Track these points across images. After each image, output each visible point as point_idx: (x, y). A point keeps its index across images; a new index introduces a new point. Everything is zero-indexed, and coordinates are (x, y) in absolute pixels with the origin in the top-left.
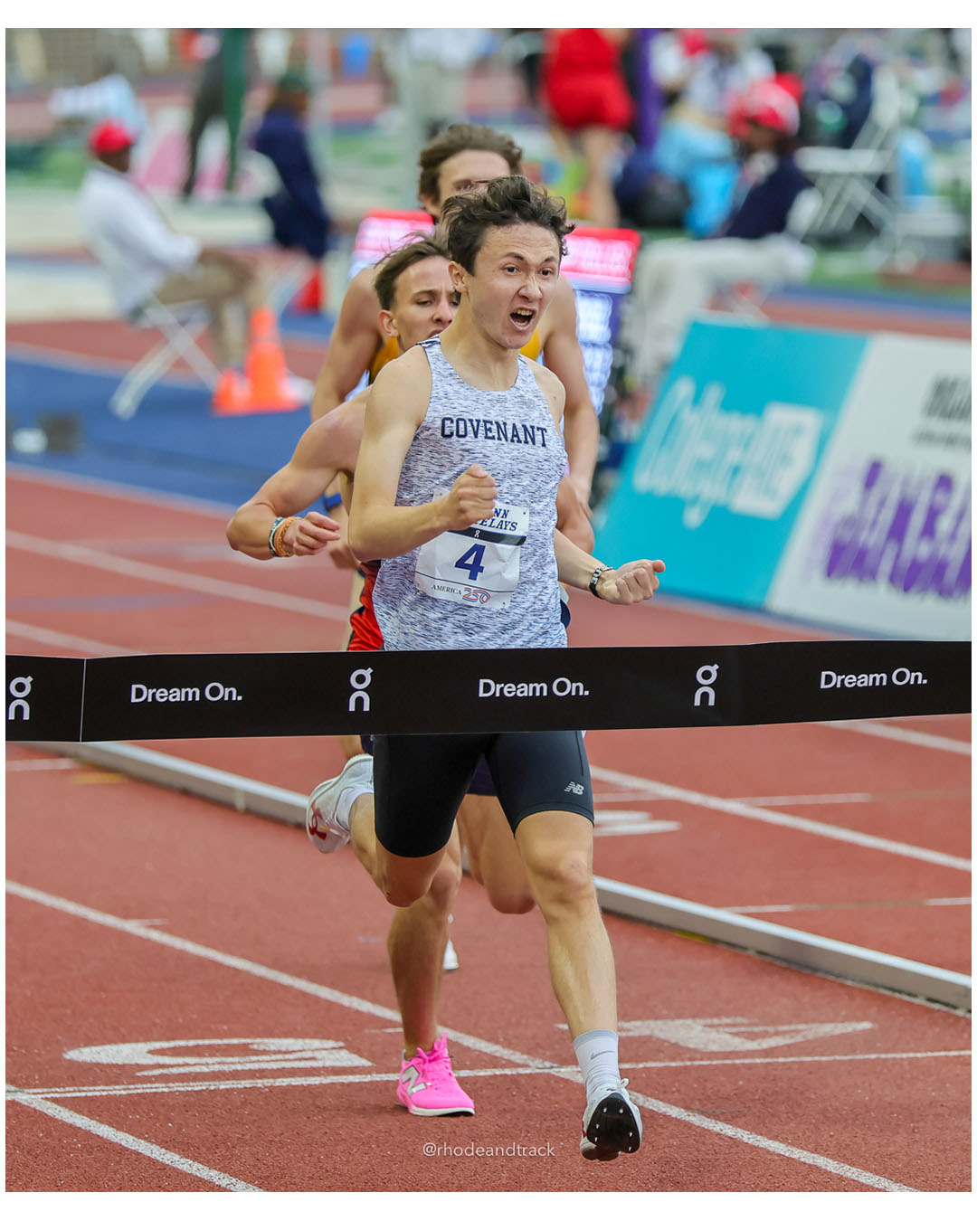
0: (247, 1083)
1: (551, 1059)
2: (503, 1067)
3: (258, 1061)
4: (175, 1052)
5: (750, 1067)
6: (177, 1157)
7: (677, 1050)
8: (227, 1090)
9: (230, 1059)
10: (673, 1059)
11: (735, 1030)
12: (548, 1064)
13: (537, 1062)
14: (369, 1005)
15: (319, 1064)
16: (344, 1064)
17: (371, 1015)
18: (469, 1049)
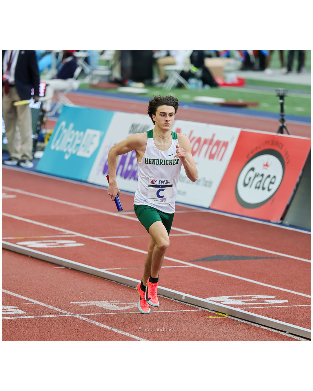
1: (72, 312)
2: (60, 314)
5: (124, 315)
7: (104, 310)
10: (103, 312)
11: (117, 304)
12: (72, 314)
13: (69, 313)
14: (20, 296)
15: (13, 313)
16: (19, 313)
17: (22, 299)
18: (50, 309)
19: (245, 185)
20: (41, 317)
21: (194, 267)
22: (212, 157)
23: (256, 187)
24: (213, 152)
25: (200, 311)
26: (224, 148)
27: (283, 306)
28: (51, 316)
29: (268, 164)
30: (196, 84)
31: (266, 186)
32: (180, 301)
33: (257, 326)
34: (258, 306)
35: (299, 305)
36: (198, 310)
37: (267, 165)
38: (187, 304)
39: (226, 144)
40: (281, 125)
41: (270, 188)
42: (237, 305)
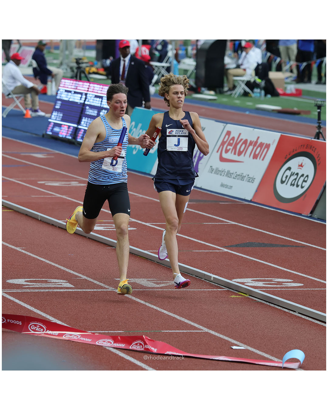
0: (47, 290)
1: (114, 287)
2: (103, 289)
3: (49, 285)
4: (31, 281)
5: (158, 291)
6: (34, 309)
7: (142, 287)
8: (43, 292)
9: (43, 284)
10: (141, 289)
11: (154, 282)
12: (113, 289)
13: (111, 288)
14: (72, 271)
15: (63, 286)
16: (68, 286)
17: (73, 274)
18: (96, 284)
19: (282, 182)
20: (87, 290)
21: (227, 252)
22: (255, 157)
23: (291, 185)
24: (257, 153)
25: (225, 290)
26: (266, 150)
27: (298, 289)
28: (95, 290)
29: (303, 165)
30: (260, 93)
31: (300, 183)
32: (209, 281)
33: (272, 305)
34: (276, 288)
35: (312, 288)
36: (223, 290)
37: (301, 166)
38: (214, 284)
39: (268, 146)
40: (317, 131)
41: (303, 185)
42: (258, 287)
